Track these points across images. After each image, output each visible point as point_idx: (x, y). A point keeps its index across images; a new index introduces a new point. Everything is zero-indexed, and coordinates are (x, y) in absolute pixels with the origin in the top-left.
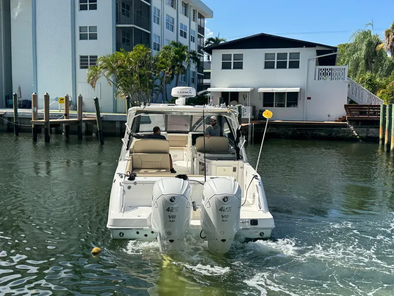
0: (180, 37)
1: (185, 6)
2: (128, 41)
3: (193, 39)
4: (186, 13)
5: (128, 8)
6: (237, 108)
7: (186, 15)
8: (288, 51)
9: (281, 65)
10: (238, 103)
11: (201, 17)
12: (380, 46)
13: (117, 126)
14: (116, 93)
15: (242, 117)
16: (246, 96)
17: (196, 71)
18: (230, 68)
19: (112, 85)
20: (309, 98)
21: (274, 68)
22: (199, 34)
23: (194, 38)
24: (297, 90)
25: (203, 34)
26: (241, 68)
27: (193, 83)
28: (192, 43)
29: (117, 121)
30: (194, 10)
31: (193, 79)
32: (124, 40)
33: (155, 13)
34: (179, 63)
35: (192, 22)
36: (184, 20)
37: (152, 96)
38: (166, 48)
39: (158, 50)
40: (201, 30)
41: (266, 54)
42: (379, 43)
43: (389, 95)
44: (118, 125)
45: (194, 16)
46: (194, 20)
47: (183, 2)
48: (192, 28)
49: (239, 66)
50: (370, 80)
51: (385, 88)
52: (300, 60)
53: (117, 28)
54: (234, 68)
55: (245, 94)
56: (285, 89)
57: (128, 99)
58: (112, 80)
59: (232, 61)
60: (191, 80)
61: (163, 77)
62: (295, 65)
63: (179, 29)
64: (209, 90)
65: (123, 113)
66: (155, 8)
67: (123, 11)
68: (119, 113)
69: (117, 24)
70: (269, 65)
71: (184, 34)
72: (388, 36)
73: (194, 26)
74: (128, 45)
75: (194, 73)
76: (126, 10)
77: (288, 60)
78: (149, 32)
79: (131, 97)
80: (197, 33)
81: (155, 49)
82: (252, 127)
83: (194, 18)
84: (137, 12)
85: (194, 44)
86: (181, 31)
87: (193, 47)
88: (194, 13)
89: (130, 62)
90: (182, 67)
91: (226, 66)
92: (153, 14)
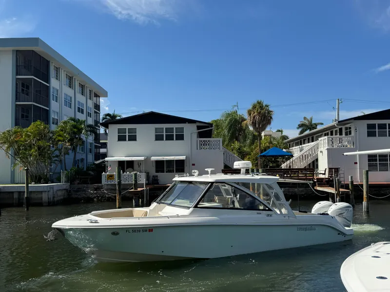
0: (77, 113)
1: (82, 87)
2: (27, 117)
3: (89, 115)
4: (83, 92)
5: (28, 87)
6: (133, 175)
7: (83, 95)
8: (174, 126)
9: (169, 138)
10: (134, 170)
11: (97, 96)
12: (245, 122)
13: (14, 197)
14: (14, 164)
15: (138, 182)
16: (141, 164)
17: (93, 142)
18: (125, 140)
19: (10, 158)
20: (194, 165)
21: (163, 140)
22: (96, 110)
23: (90, 113)
24: (183, 158)
25: (99, 110)
26: (135, 140)
27: (91, 153)
28: (88, 118)
29: (15, 192)
30: (90, 91)
31: (91, 149)
32: (23, 116)
33: (53, 93)
34: (77, 136)
35: (89, 100)
36: (81, 98)
37: (51, 166)
38: (65, 123)
39: (57, 124)
40: (97, 107)
41: (156, 128)
42: (244, 120)
43: (253, 160)
44: (16, 196)
45: (90, 95)
46: (90, 99)
47: (79, 83)
48: (88, 105)
49: (133, 138)
50: (239, 149)
51: (250, 155)
52: (184, 134)
53: (16, 105)
54: (129, 140)
55: (139, 162)
56: (174, 157)
57: (27, 170)
58: (10, 153)
59: (127, 134)
60: (88, 150)
61: (62, 149)
62: (180, 137)
63: (77, 106)
64: (106, 159)
65: (20, 184)
66: (53, 88)
67: (23, 90)
68: (17, 184)
69: (16, 102)
70: (159, 138)
71: (81, 111)
72: (250, 114)
73: (90, 104)
74: (27, 120)
75: (91, 144)
76: (25, 89)
77: (175, 134)
78: (48, 109)
79: (30, 168)
80: (93, 110)
81: (53, 123)
82: (147, 191)
83: (90, 97)
84: (37, 91)
85: (91, 118)
86: (79, 108)
87: (90, 121)
88: (90, 93)
89: (29, 136)
90: (80, 139)
91: (121, 138)
92: (51, 93)
